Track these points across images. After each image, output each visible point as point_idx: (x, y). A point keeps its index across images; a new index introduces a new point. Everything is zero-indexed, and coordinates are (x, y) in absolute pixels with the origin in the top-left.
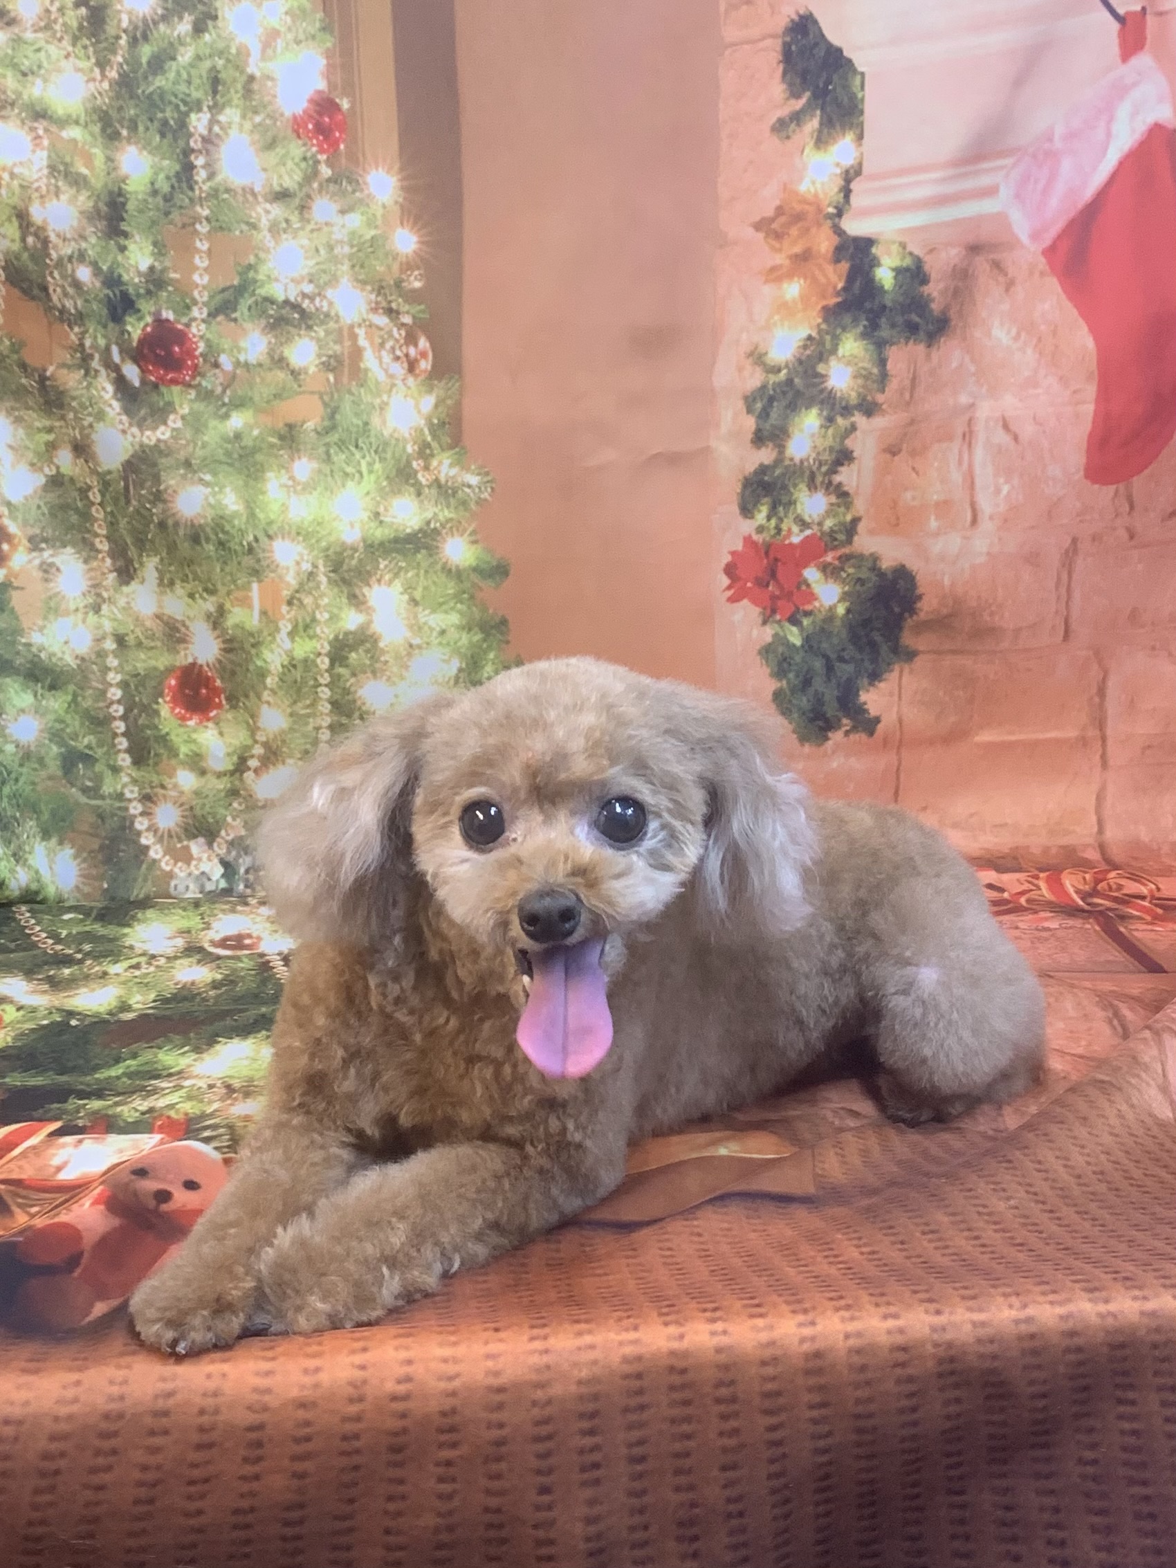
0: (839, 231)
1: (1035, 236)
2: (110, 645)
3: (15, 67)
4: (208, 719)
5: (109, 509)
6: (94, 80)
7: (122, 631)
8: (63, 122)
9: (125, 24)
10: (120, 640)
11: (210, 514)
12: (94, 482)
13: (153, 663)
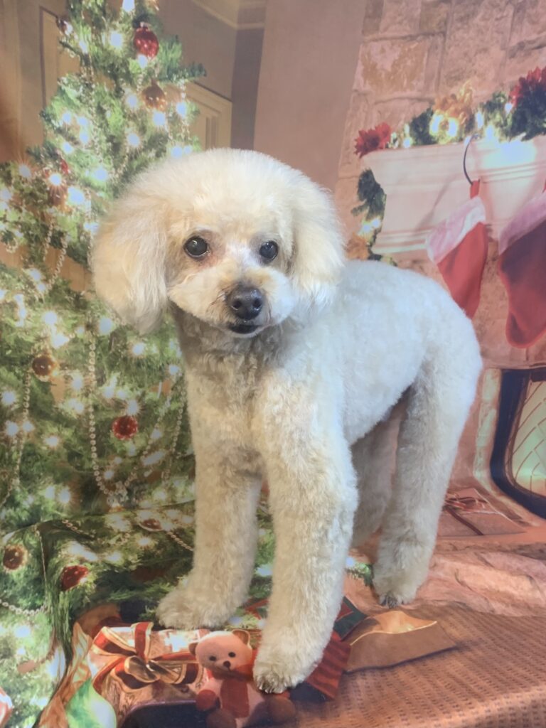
0: (370, 252)
1: (435, 258)
2: (91, 410)
3: (78, 162)
4: (129, 437)
5: (98, 353)
6: (112, 173)
7: (96, 404)
8: (97, 189)
9: (128, 151)
10: (96, 407)
11: (146, 354)
12: (94, 342)
13: (108, 416)
